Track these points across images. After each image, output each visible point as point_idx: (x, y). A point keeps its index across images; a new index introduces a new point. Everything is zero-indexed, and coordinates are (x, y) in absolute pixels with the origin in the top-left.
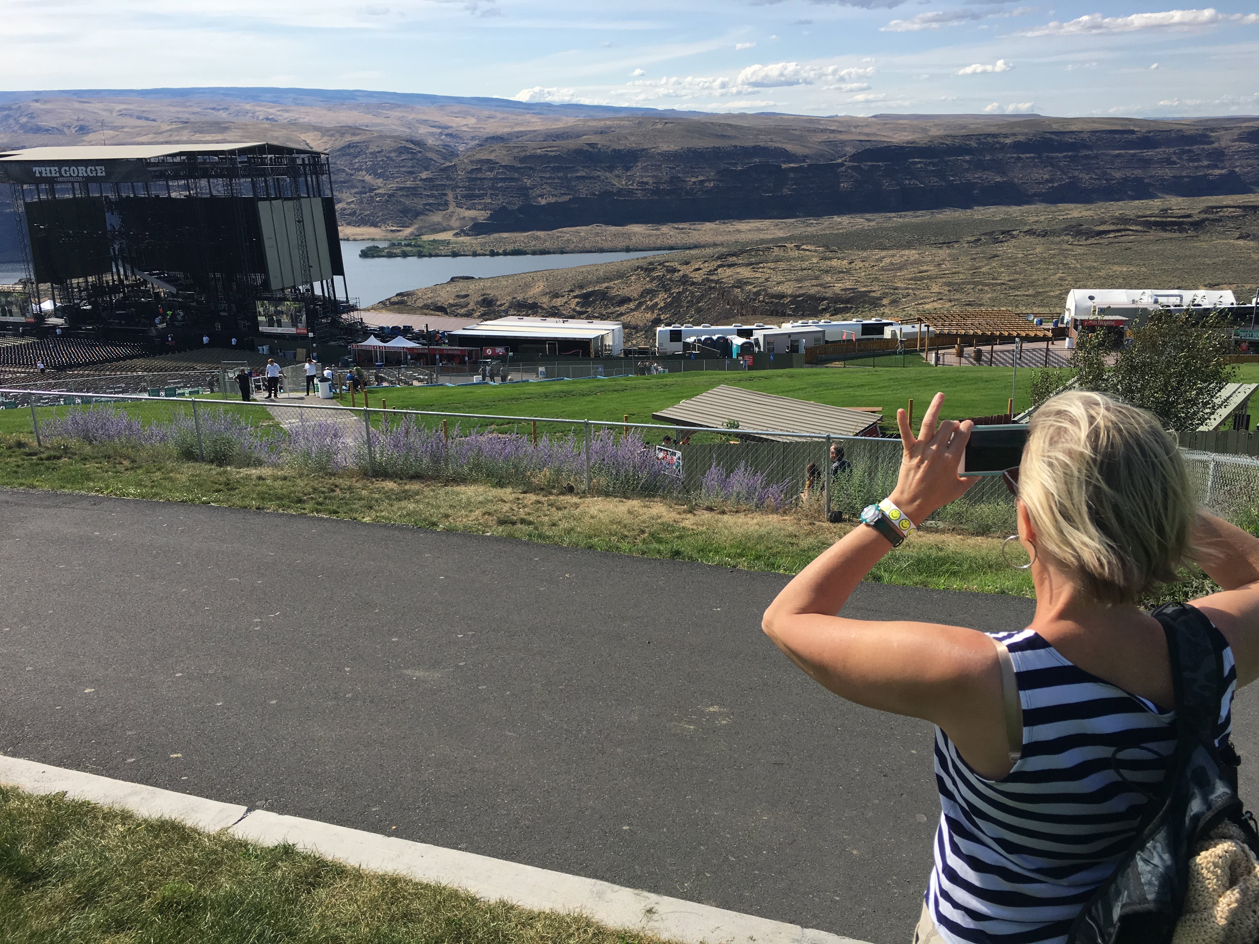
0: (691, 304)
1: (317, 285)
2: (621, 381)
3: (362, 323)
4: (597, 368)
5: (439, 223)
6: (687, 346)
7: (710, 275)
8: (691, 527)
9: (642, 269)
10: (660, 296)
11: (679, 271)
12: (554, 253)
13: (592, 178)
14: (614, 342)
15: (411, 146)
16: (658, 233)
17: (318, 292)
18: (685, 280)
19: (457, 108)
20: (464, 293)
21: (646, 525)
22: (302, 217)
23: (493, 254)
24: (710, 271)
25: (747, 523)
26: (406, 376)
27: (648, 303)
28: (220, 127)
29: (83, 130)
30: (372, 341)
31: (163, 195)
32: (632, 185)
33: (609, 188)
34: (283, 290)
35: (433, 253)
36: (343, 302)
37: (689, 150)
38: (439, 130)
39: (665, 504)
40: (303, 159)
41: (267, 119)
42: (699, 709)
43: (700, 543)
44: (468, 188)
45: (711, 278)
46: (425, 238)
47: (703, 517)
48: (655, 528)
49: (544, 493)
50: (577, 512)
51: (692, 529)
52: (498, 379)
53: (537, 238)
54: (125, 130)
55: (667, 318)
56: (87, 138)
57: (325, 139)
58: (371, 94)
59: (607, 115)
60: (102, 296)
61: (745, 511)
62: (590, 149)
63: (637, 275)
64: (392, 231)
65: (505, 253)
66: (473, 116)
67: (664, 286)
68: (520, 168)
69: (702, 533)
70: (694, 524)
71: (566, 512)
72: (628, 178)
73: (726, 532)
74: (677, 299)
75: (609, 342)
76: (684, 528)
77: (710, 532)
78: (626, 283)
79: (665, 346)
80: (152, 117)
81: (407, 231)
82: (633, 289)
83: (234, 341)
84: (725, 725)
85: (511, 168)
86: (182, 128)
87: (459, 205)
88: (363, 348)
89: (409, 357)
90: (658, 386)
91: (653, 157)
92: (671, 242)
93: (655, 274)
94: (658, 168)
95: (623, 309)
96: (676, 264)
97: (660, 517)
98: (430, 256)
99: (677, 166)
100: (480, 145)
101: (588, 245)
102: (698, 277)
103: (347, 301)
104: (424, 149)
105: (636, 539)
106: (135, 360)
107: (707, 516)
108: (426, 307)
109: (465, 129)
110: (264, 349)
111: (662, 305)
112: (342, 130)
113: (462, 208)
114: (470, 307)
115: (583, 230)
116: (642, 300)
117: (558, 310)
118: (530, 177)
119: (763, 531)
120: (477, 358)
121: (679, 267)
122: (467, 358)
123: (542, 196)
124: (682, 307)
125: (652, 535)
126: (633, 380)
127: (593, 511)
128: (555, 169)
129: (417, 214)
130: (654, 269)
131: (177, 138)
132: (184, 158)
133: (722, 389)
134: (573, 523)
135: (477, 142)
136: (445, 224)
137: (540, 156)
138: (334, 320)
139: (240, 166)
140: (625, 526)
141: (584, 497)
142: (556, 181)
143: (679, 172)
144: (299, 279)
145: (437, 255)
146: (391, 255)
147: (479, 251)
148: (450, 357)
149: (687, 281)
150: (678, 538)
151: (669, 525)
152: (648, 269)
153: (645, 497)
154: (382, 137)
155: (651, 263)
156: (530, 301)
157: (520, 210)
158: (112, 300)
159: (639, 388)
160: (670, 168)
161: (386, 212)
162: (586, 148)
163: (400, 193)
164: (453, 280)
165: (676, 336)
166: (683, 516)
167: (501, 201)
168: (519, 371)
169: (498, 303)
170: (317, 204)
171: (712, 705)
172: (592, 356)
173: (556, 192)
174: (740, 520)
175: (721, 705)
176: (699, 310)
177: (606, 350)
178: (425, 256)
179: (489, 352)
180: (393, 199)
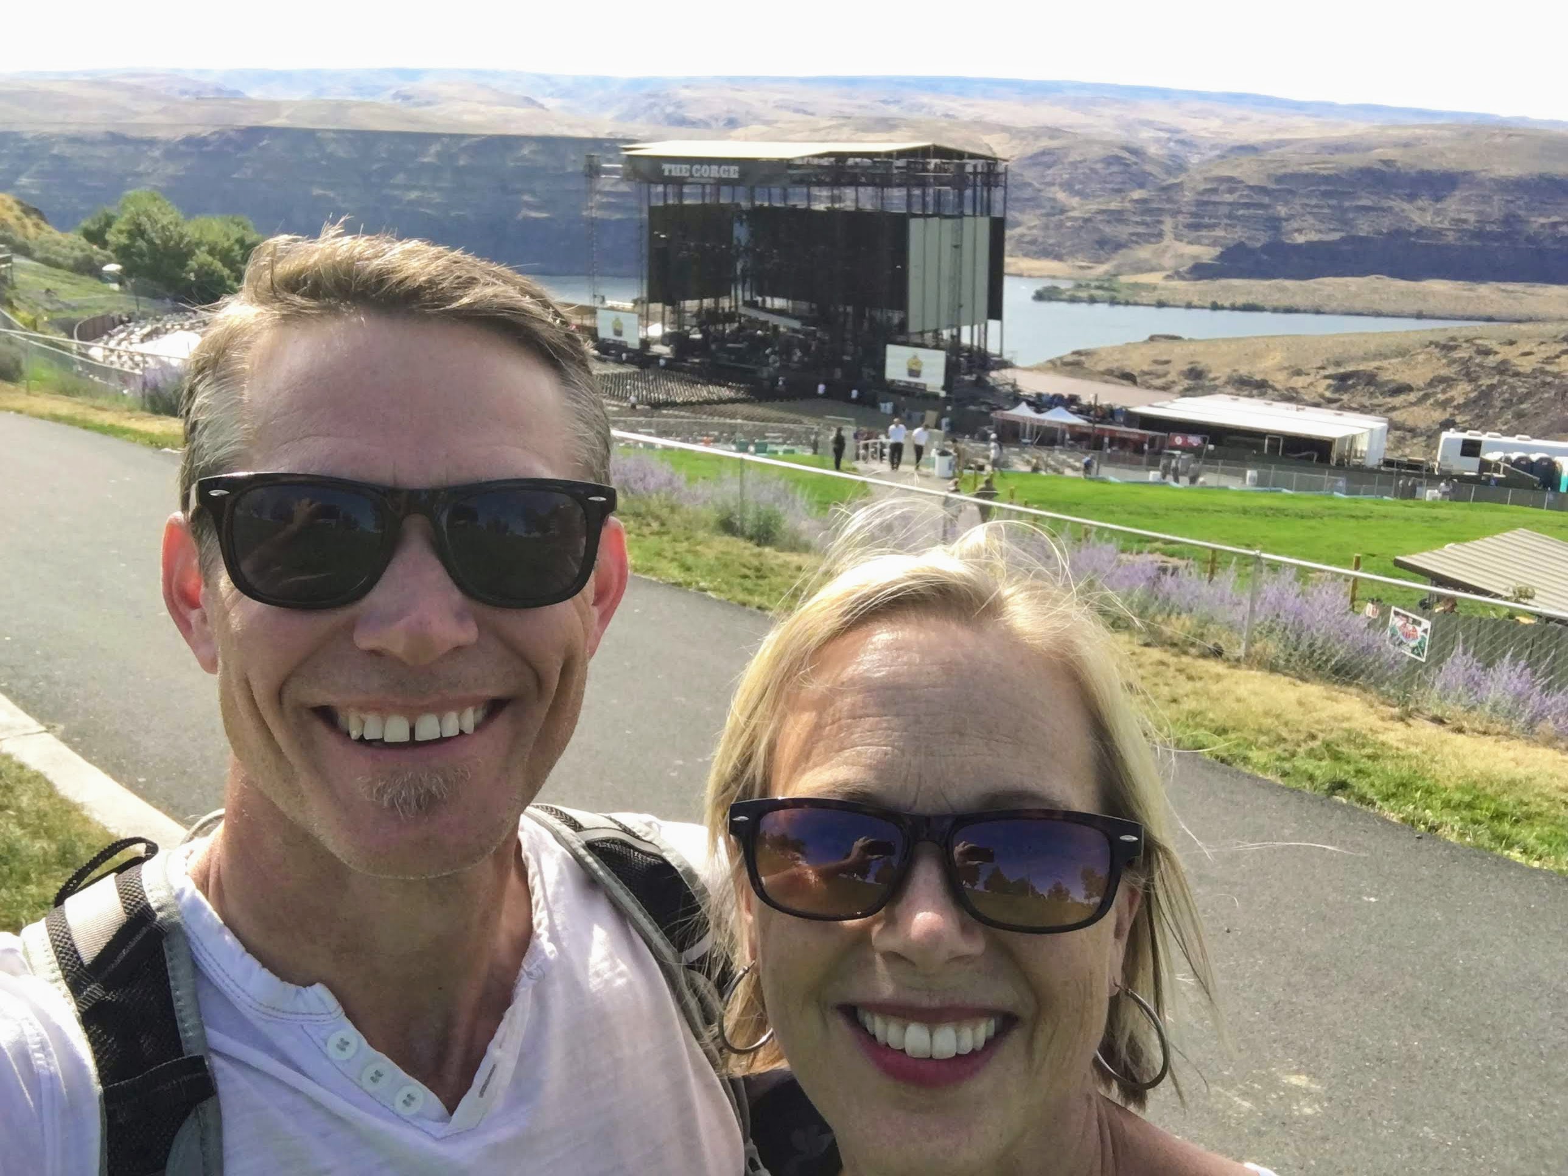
0: (1508, 403)
1: (966, 330)
2: (1366, 503)
3: (1014, 385)
4: (1336, 481)
5: (1146, 261)
6: (1485, 465)
7: (1547, 363)
8: (1395, 744)
9: (1437, 345)
10: (1459, 388)
11: (1496, 353)
12: (1305, 312)
13: (1383, 210)
14: (1370, 446)
15: (1126, 155)
16: (1472, 294)
17: (965, 340)
18: (1503, 368)
19: (1197, 105)
20: (1165, 358)
21: (1320, 727)
22: (961, 241)
23: (1215, 307)
24: (1548, 358)
25: (1496, 755)
26: (1057, 461)
27: (1439, 396)
28: (887, 125)
29: (732, 123)
30: (1023, 412)
31: (802, 205)
32: (1441, 222)
33: (1404, 225)
34: (922, 333)
35: (1131, 301)
36: (994, 356)
37: (1541, 177)
38: (1167, 135)
39: (1365, 700)
40: (975, 167)
41: (947, 116)
42: (1270, 1074)
43: (1405, 773)
44: (1193, 215)
45: (1548, 368)
46: (1124, 279)
47: (1422, 731)
48: (1334, 735)
49: (1176, 650)
50: (1215, 688)
51: (1398, 749)
52: (1184, 480)
53: (1283, 290)
54: (779, 125)
55: (1465, 422)
56: (735, 133)
57: (1014, 143)
58: (1082, 86)
59: (1417, 121)
60: (714, 324)
61: (1498, 734)
62: (1384, 168)
63: (1428, 353)
64: (1081, 267)
65: (1233, 308)
66: (1218, 116)
67: (1468, 374)
68: (1274, 190)
69: (1410, 757)
70: (1402, 740)
71: (1199, 685)
72: (1437, 213)
73: (1454, 763)
74: (1486, 395)
75: (1362, 446)
76: (1383, 744)
77: (1426, 758)
78: (1409, 364)
79: (1450, 462)
80: (810, 109)
81: (1101, 269)
82: (1418, 374)
83: (854, 393)
84: (1307, 1118)
85: (1262, 190)
86: (844, 125)
87: (1178, 237)
88: (1009, 418)
89: (1068, 436)
90: (1424, 520)
91: (1480, 184)
92: (1490, 311)
93: (1457, 355)
94: (1486, 199)
95: (1398, 400)
96: (1494, 342)
97: (1348, 719)
98: (1127, 303)
99: (1518, 199)
100: (1222, 157)
101: (1359, 305)
102: (1526, 365)
103: (1001, 355)
104: (1143, 160)
105: (1299, 746)
106: (737, 405)
107: (1428, 730)
108: (1110, 372)
109: (1203, 134)
110: (887, 407)
111: (1461, 400)
112: (1037, 133)
113: (1181, 241)
114: (1170, 378)
115: (1353, 283)
116: (1430, 391)
117: (1297, 393)
118: (1286, 203)
119: (1521, 773)
120: (1162, 447)
121: (1497, 348)
122: (1146, 447)
123: (1299, 231)
124: (1492, 406)
125: (1327, 745)
126: (1390, 504)
127: (1242, 691)
128: (1326, 194)
129: (1118, 246)
130: (1455, 348)
131: (836, 137)
132: (832, 159)
133: (1520, 537)
134: (1205, 704)
135: (1218, 152)
136: (1154, 262)
137: (1306, 176)
138: (979, 379)
139: (895, 171)
140: (1286, 724)
141: (1234, 667)
142: (1326, 211)
143: (1520, 208)
144: (944, 320)
145: (1136, 304)
146: (1073, 300)
147: (1196, 302)
148: (1122, 442)
149: (1507, 370)
150: (1369, 757)
151: (1358, 735)
152: (1447, 348)
153: (1336, 682)
154: (1089, 142)
155: (1453, 339)
156: (1258, 377)
157: (1266, 249)
158: (724, 330)
159: (1392, 518)
160: (1508, 201)
161: (1077, 241)
162: (1378, 166)
163: (1100, 217)
164: (1152, 338)
165: (1471, 449)
166: (1389, 724)
167: (1239, 234)
168: (1215, 471)
169: (1211, 376)
170: (984, 224)
171: (1298, 1072)
172: (1333, 463)
173: (1322, 227)
174: (1485, 748)
175: (1313, 1075)
176: (1520, 415)
177: (1356, 457)
178: (1119, 303)
179: (1179, 440)
180: (1090, 225)
